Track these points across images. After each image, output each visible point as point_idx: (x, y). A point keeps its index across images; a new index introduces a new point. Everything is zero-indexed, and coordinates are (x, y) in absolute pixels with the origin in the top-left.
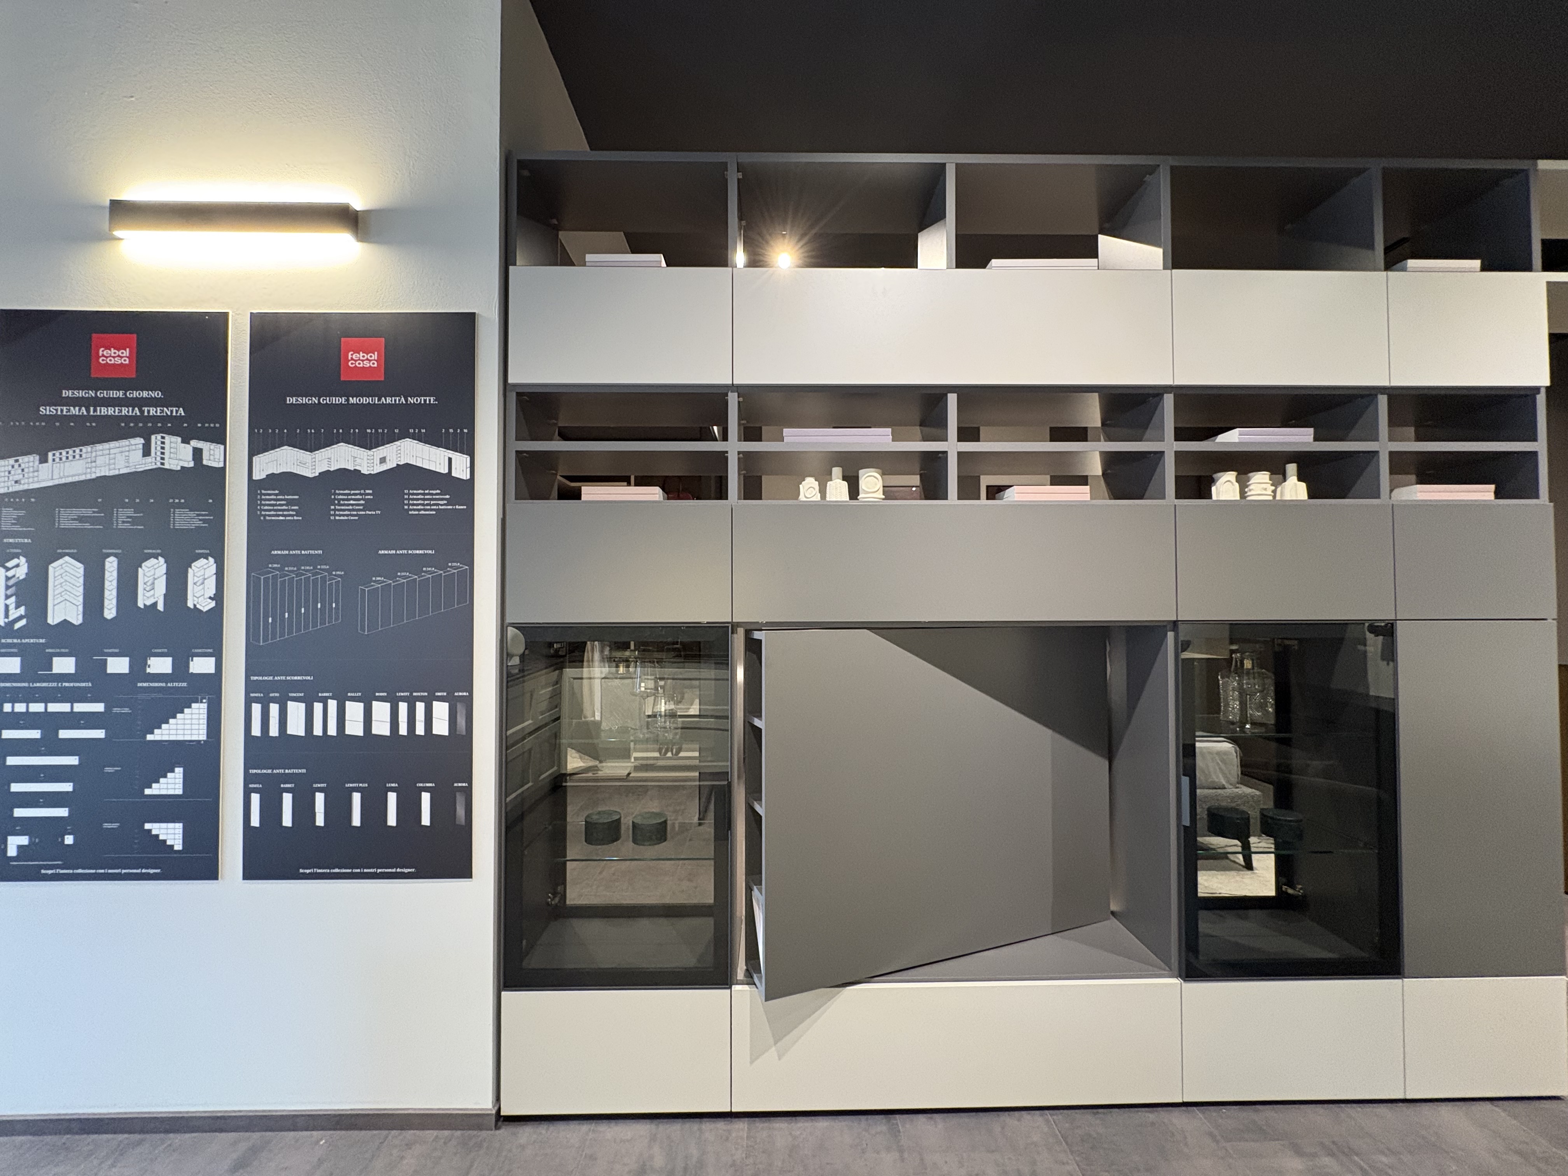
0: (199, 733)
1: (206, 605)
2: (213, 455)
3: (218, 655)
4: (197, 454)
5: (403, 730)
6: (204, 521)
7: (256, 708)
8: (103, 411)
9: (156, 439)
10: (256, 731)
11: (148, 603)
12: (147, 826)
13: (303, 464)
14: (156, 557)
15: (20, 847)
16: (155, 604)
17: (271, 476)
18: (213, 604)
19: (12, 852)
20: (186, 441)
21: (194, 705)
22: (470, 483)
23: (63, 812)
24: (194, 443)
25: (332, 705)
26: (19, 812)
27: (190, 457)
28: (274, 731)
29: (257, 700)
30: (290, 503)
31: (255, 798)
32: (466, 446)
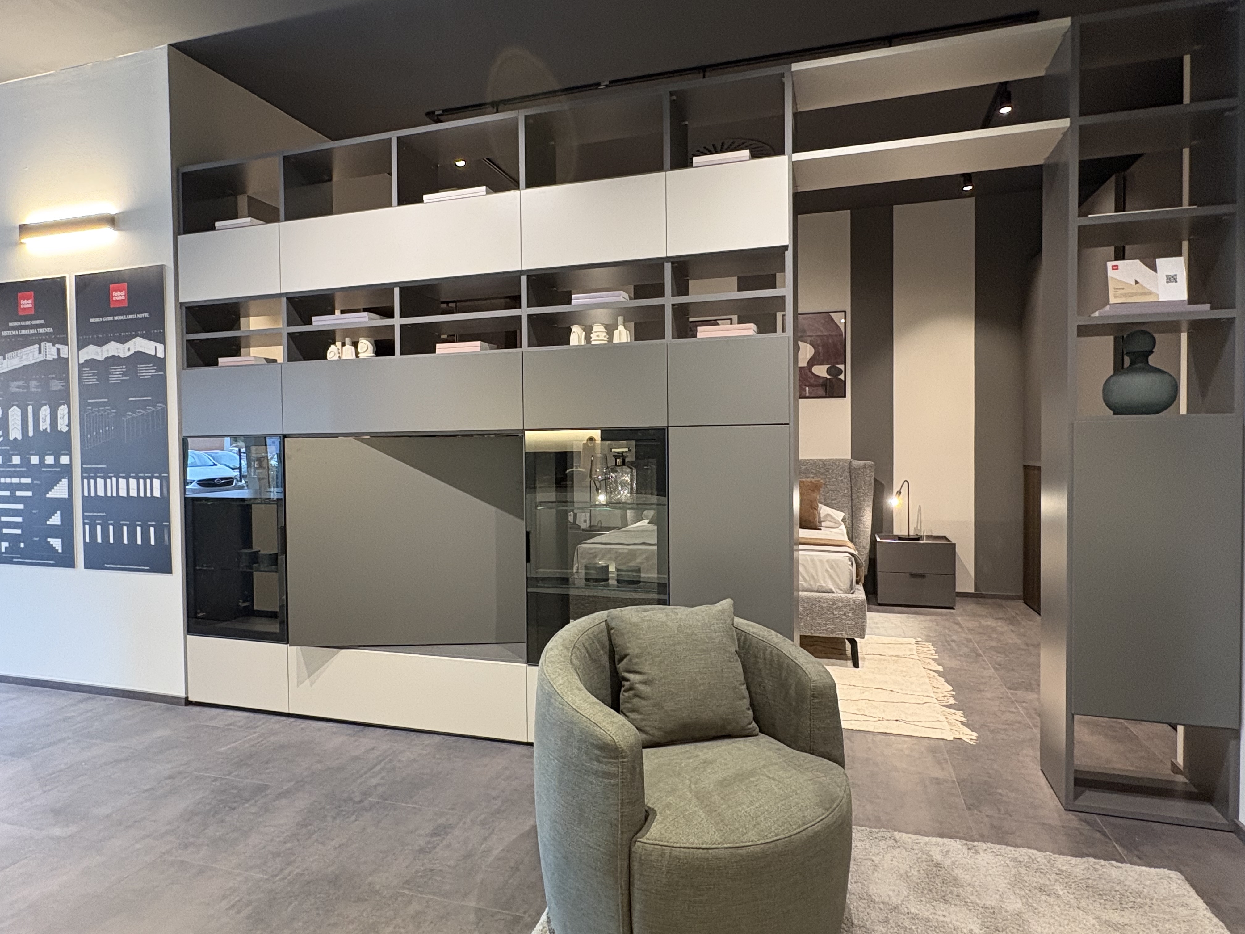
0: (65, 495)
1: (65, 429)
2: (65, 351)
3: (70, 454)
4: (58, 350)
5: (142, 495)
6: (63, 386)
7: (86, 481)
8: (24, 332)
9: (43, 344)
10: (86, 494)
11: (44, 428)
12: (49, 540)
13: (97, 354)
14: (45, 404)
15: (6, 548)
16: (46, 429)
17: (86, 361)
18: (67, 428)
19: (3, 550)
20: (54, 345)
21: (63, 480)
22: (164, 359)
23: (19, 532)
24: (57, 346)
25: (114, 479)
26: (5, 531)
27: (55, 354)
28: (93, 494)
29: (86, 478)
30: (94, 374)
31: (87, 527)
32: (161, 339)
